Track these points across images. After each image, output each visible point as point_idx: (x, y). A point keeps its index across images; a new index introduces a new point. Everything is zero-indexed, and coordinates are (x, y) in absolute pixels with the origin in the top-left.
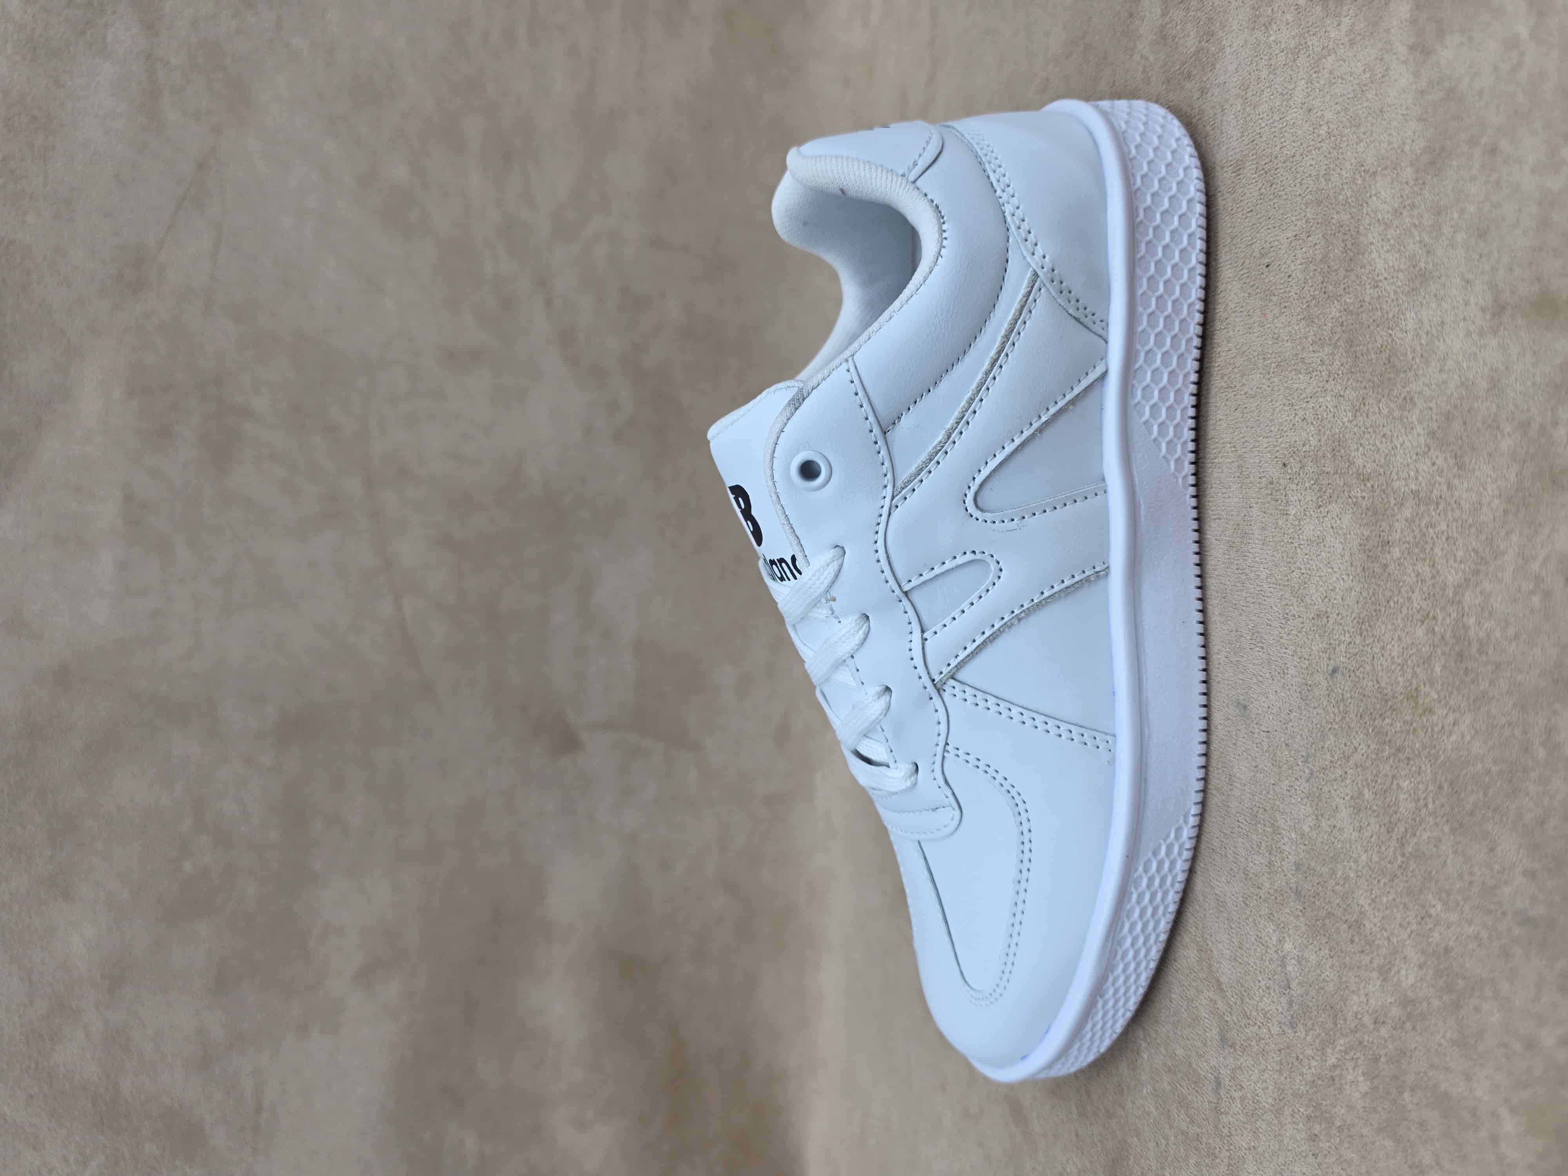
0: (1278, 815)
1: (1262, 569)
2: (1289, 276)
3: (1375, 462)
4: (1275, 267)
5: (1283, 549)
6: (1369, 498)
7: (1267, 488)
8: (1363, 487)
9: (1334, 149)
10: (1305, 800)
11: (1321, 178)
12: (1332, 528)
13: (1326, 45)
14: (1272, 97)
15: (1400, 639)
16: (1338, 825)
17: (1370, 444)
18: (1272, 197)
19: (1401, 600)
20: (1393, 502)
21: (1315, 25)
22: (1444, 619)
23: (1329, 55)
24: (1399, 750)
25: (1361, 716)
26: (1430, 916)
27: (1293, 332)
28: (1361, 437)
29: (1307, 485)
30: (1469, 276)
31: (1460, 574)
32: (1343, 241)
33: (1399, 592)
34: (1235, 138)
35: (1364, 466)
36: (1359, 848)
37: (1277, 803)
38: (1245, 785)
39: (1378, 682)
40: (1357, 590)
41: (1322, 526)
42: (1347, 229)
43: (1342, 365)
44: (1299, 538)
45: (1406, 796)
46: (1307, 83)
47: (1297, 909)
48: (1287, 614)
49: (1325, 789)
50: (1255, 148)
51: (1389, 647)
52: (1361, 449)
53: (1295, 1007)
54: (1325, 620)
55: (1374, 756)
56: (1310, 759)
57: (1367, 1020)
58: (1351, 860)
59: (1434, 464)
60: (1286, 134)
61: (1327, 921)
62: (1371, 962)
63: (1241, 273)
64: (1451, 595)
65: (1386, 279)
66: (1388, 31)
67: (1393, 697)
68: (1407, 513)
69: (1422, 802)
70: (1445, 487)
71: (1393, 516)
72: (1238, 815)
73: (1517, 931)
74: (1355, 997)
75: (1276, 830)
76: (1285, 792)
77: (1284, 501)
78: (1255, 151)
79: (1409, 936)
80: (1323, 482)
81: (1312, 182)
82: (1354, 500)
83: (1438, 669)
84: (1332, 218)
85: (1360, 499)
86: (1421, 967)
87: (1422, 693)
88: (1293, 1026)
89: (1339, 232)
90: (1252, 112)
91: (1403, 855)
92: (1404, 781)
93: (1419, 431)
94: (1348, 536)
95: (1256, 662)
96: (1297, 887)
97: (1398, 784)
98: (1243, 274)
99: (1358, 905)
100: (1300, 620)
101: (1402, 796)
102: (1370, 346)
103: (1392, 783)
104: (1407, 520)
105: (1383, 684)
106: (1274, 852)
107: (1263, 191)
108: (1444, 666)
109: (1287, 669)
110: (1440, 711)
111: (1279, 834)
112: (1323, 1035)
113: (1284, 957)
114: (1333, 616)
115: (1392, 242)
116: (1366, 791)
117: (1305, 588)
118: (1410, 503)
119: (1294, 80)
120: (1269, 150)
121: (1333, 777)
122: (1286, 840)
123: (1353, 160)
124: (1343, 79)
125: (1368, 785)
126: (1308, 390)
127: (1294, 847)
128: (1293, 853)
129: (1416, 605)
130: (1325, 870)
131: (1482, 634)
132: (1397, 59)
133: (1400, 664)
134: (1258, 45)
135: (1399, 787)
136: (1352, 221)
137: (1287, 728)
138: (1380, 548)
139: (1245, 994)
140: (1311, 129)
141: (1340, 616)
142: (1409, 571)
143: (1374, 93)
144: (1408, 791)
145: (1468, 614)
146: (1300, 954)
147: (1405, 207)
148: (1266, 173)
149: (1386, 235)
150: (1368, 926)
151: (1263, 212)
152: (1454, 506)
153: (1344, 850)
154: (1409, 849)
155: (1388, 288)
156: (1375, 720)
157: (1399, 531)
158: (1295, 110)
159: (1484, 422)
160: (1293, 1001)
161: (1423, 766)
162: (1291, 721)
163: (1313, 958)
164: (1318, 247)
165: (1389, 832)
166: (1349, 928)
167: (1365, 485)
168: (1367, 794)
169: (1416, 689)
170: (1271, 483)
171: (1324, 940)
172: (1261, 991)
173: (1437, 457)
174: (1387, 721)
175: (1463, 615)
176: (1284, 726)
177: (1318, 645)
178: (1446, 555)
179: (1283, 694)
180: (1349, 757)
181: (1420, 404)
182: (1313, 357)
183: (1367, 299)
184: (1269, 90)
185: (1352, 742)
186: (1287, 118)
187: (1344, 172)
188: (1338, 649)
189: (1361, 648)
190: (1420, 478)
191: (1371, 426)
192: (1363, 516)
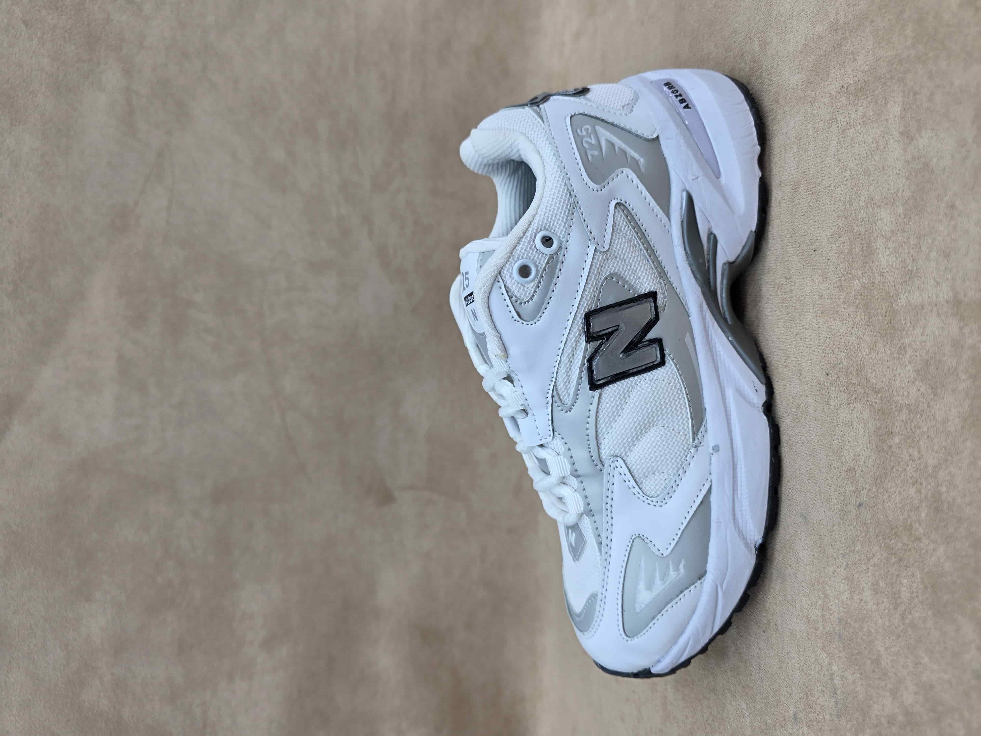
0: (827, 588)
1: (814, 435)
2: (828, 259)
3: (883, 382)
4: (820, 252)
5: (827, 425)
6: (879, 404)
7: (816, 386)
8: (875, 396)
9: (855, 187)
10: (844, 581)
11: (846, 203)
12: (857, 417)
13: (849, 122)
14: (816, 148)
15: (900, 493)
16: (864, 599)
17: (879, 371)
18: (816, 209)
19: (900, 469)
20: (894, 409)
21: (842, 108)
22: (926, 485)
23: (851, 128)
24: (901, 560)
25: (877, 535)
26: (920, 664)
27: (831, 294)
28: (874, 366)
29: (841, 388)
30: (938, 280)
31: (936, 460)
32: (861, 244)
33: (899, 464)
34: (793, 168)
35: (876, 384)
36: (877, 615)
37: (827, 580)
38: (806, 565)
39: (887, 517)
40: (873, 459)
41: (851, 416)
42: (863, 237)
43: (862, 319)
44: (837, 420)
45: (906, 589)
46: (837, 143)
47: (840, 646)
48: (830, 465)
49: (856, 576)
50: (805, 177)
51: (894, 496)
52: (874, 373)
53: (840, 706)
54: (854, 474)
55: (885, 561)
56: (846, 557)
57: (884, 721)
58: (872, 622)
59: (919, 390)
60: (825, 172)
61: (858, 657)
62: (885, 686)
63: (799, 252)
64: (930, 472)
65: (887, 272)
66: (887, 120)
67: (896, 527)
68: (903, 417)
69: (915, 595)
70: (926, 406)
71: (894, 417)
72: (803, 583)
73: (973, 682)
74: (876, 706)
75: (826, 596)
76: (831, 573)
77: (828, 396)
78: (806, 178)
79: (908, 674)
80: (851, 389)
81: (841, 204)
82: (870, 403)
83: (923, 515)
84: (854, 229)
85: (874, 403)
86: (916, 693)
87: (914, 528)
88: (838, 717)
89: (858, 238)
90: (804, 154)
91: (904, 624)
92: (904, 579)
93: (909, 368)
94: (867, 425)
95: (812, 491)
96: (840, 633)
97: (900, 581)
98: (800, 253)
99: (877, 650)
100: (839, 470)
101: (903, 589)
102: (879, 311)
103: (896, 580)
104: (903, 421)
105: (890, 518)
106: (825, 609)
107: (811, 204)
108: (927, 514)
109: (831, 499)
110: (926, 541)
111: (828, 599)
112: (857, 725)
113: (832, 674)
114: (859, 472)
115: (891, 250)
116: (881, 582)
117: (841, 452)
118: (905, 411)
119: (829, 140)
120: (814, 180)
121: (861, 570)
122: (832, 603)
123: (866, 196)
124: (859, 145)
125: (882, 578)
126: (841, 331)
127: (837, 608)
128: (837, 612)
129: (909, 474)
130: (857, 625)
131: (950, 499)
132: (893, 138)
133: (900, 508)
134: (807, 114)
135: (901, 583)
136: (866, 233)
137: (832, 535)
138: (887, 435)
139: (808, 693)
140: (840, 171)
141: (863, 473)
142: (905, 452)
143: (879, 157)
144: (906, 586)
145: (941, 485)
146: (842, 674)
147: (898, 230)
148: (813, 193)
149: (888, 245)
150: (883, 664)
151: (812, 217)
152: (932, 418)
153: (868, 615)
154: (907, 621)
155: (889, 278)
156: (885, 539)
157: (898, 428)
158: (830, 158)
159: (949, 370)
160: (838, 702)
161: (915, 572)
162: (834, 531)
163: (850, 677)
164: (845, 245)
165: (895, 609)
166: (872, 663)
167: (877, 395)
168: (882, 584)
169: (910, 525)
170: (819, 384)
171: (857, 668)
172: (818, 692)
173: (921, 386)
174: (893, 541)
175: (938, 485)
176: (830, 534)
177: (850, 488)
178: (927, 447)
179: (829, 514)
180: (870, 559)
181: (910, 352)
182: (844, 312)
183: (877, 282)
184: (814, 143)
185: (871, 551)
186: (826, 162)
187: (861, 202)
188: (862, 492)
189: (876, 494)
190: (910, 398)
191: (880, 360)
192: (876, 414)
